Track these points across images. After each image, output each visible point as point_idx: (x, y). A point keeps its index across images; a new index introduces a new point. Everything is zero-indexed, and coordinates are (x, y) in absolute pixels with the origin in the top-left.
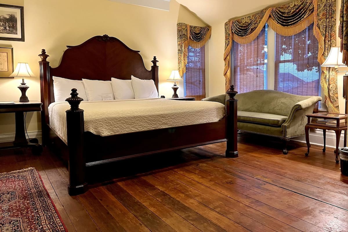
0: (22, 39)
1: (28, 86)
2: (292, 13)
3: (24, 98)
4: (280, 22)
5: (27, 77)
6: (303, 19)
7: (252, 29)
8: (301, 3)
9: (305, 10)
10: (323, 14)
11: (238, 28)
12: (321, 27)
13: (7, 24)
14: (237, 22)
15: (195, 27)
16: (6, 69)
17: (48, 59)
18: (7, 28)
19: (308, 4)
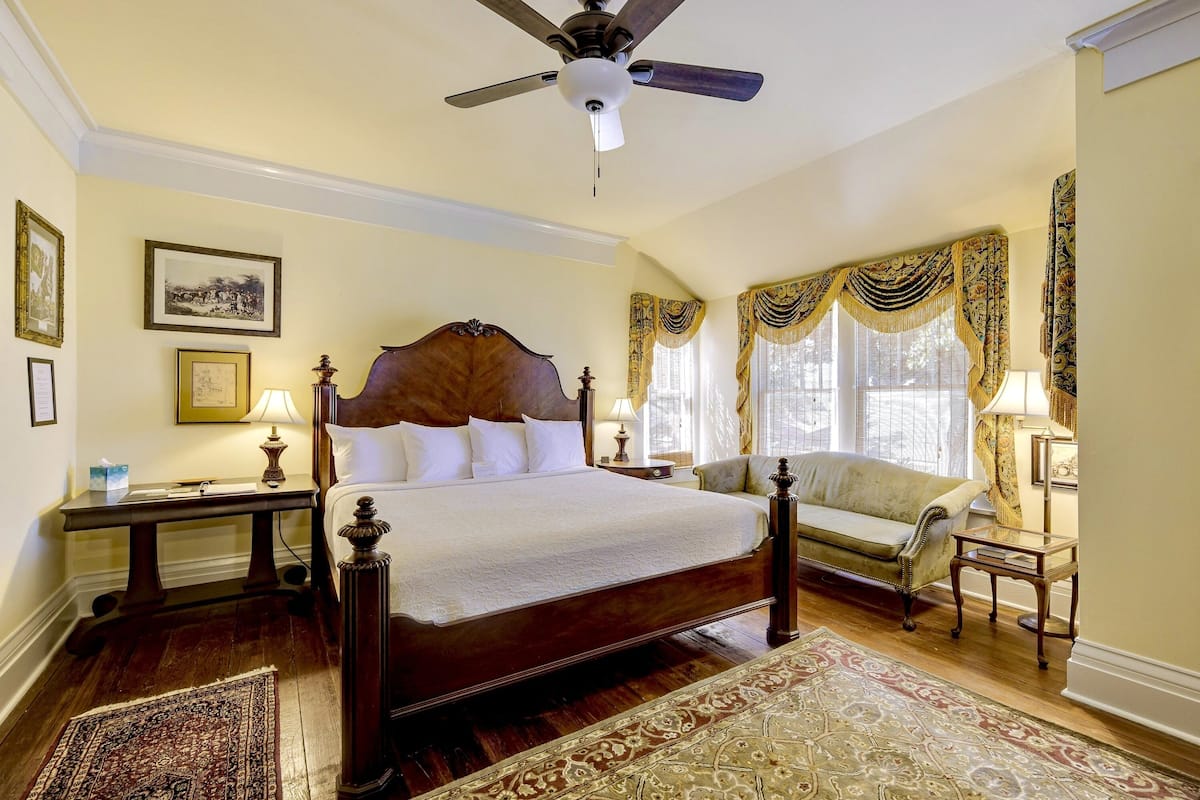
0: (276, 332)
1: (285, 443)
2: (899, 283)
3: (273, 473)
4: (870, 301)
5: (284, 423)
6: (926, 298)
7: (802, 314)
8: (920, 262)
9: (932, 278)
10: (979, 288)
11: (770, 309)
12: (975, 319)
13: (239, 296)
14: (767, 294)
15: (670, 303)
16: (230, 401)
17: (333, 380)
18: (240, 306)
19: (938, 265)
